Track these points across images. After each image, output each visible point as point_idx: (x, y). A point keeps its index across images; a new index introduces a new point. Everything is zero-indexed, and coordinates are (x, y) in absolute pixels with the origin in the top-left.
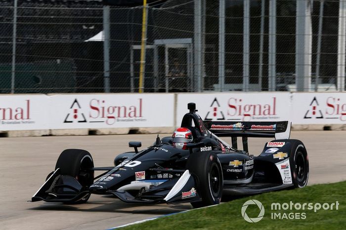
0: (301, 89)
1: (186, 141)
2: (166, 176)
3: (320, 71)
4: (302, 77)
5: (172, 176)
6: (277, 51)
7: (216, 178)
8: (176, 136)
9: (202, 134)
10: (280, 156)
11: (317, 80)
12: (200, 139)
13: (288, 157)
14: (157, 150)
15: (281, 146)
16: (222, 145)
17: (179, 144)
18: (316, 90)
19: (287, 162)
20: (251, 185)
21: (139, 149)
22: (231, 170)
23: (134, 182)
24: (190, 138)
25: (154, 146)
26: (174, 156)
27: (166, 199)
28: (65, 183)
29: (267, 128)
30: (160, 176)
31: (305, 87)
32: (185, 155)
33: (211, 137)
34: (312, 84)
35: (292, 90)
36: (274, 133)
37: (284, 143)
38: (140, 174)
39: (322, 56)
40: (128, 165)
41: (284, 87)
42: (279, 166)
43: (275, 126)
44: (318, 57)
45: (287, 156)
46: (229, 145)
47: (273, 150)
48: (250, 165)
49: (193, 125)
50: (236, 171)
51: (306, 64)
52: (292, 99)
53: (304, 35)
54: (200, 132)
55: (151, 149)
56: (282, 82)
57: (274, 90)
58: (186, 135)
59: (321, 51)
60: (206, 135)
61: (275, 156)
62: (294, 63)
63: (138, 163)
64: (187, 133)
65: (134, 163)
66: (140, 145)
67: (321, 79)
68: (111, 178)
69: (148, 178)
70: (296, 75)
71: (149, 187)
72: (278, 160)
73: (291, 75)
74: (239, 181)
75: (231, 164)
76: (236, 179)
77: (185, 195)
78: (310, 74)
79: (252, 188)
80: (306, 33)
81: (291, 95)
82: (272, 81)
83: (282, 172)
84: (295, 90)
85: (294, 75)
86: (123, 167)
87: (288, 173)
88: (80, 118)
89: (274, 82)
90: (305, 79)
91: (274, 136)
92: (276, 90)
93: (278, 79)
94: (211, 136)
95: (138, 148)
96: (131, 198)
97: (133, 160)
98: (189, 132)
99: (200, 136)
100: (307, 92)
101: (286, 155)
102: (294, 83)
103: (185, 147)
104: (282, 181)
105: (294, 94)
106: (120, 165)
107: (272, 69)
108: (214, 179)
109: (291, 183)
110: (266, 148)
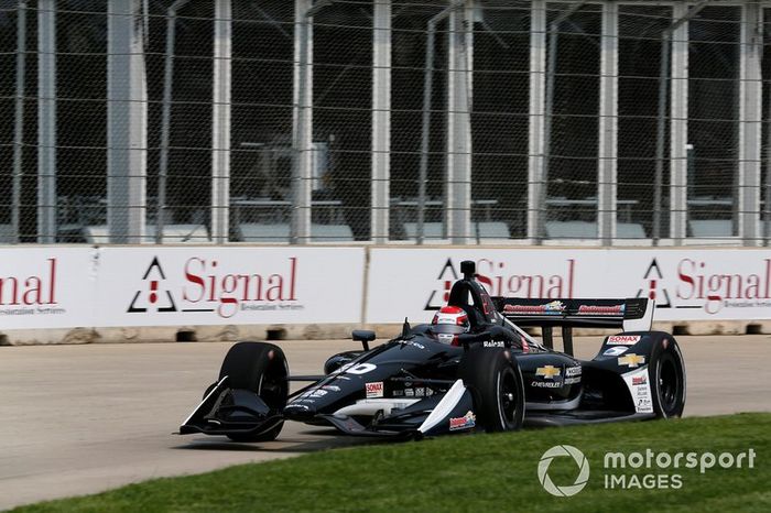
0: (120, 238)
1: (458, 330)
2: (420, 391)
3: (169, 193)
4: (123, 207)
5: (431, 392)
6: (59, 141)
7: (510, 395)
8: (439, 322)
9: (487, 319)
10: (631, 360)
11: (161, 214)
12: (484, 328)
13: (646, 362)
14: (403, 345)
15: (634, 343)
16: (523, 340)
17: (445, 336)
18: (158, 239)
19: (644, 373)
20: (575, 413)
21: (372, 345)
22: (540, 384)
23: (364, 401)
24: (465, 325)
25: (400, 339)
26: (435, 357)
27: (423, 429)
28: (238, 403)
29: (608, 312)
30: (410, 392)
31: (132, 231)
32: (454, 356)
33: (503, 325)
34: (147, 223)
35: (97, 240)
36: (622, 320)
37: (639, 338)
38: (374, 387)
39: (171, 153)
40: (353, 371)
41: (78, 232)
42: (628, 378)
43: (623, 307)
44: (164, 156)
45: (643, 362)
46: (537, 342)
47: (617, 351)
48: (575, 376)
49: (471, 302)
50: (548, 385)
51: (132, 173)
52: (96, 263)
53: (127, 101)
54: (484, 315)
55: (392, 344)
56: (73, 219)
57: (51, 239)
58: (458, 319)
59: (171, 143)
60: (493, 321)
61: (621, 362)
62: (104, 171)
63: (370, 367)
64: (459, 315)
65: (364, 368)
66: (373, 337)
67: (170, 214)
68: (323, 393)
69: (388, 395)
70: (109, 201)
71: (389, 411)
72: (627, 369)
73: (96, 202)
74: (553, 405)
75: (540, 372)
76: (549, 401)
77: (455, 424)
78: (143, 199)
79: (577, 417)
80: (133, 96)
81: (94, 252)
82: (47, 218)
83: (633, 390)
84: (105, 240)
85: (102, 201)
86: (343, 374)
87: (645, 393)
88: (164, 302)
89: (51, 220)
90: (132, 212)
91: (621, 326)
92: (57, 241)
93: (61, 211)
94: (504, 323)
95: (369, 342)
96: (357, 428)
97: (362, 362)
98: (463, 314)
99: (483, 323)
100: (138, 244)
101: (642, 359)
102: (104, 222)
103: (457, 341)
104: (634, 407)
105: (101, 249)
106: (338, 371)
107: (46, 186)
108: (508, 397)
109: (652, 411)
110: (606, 347)
